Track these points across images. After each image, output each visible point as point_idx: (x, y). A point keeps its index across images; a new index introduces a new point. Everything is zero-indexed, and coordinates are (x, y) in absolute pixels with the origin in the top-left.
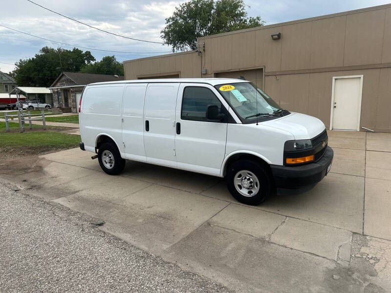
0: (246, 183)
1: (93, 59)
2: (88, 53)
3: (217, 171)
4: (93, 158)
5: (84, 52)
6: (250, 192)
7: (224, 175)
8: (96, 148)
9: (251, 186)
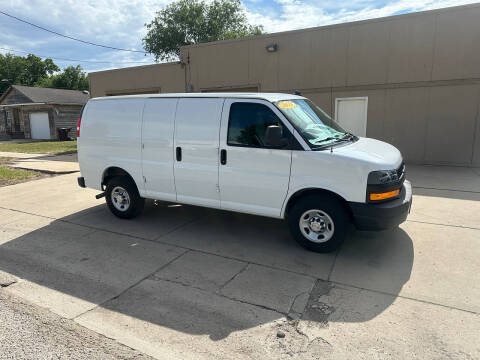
0: (316, 226)
1: (56, 69)
2: (49, 61)
3: (277, 210)
4: (98, 197)
5: (43, 60)
6: (321, 237)
7: (285, 216)
8: (102, 184)
9: (323, 228)
